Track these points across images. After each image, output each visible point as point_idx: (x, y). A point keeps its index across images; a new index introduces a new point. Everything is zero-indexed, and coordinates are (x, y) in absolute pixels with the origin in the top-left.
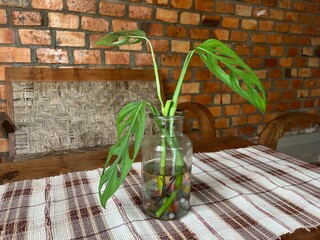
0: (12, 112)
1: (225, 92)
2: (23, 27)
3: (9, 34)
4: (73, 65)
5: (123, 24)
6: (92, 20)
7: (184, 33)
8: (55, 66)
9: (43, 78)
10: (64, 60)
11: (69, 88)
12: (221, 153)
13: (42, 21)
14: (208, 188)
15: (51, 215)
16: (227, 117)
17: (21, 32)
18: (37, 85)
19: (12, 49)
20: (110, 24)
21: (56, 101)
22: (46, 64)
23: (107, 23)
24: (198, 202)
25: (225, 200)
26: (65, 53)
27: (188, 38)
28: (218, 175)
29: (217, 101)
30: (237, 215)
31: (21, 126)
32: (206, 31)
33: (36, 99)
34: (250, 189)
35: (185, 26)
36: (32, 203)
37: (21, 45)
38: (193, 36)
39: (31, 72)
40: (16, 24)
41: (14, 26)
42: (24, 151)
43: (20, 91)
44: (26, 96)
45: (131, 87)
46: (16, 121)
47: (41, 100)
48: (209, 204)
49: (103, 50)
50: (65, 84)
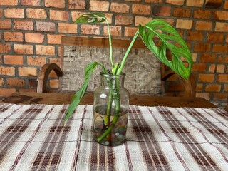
0: (62, 64)
1: (220, 63)
2: (75, 10)
3: (65, 15)
4: (103, 36)
5: (140, 6)
6: (118, 5)
7: (188, 14)
8: (91, 37)
9: (82, 44)
10: (98, 32)
11: (97, 51)
12: (181, 110)
13: (86, 6)
14: (150, 131)
15: (42, 126)
16: (219, 83)
17: (73, 13)
18: (78, 48)
19: (67, 24)
20: (131, 7)
21: (88, 59)
22: (86, 35)
23: (128, 7)
25: (155, 142)
26: (98, 28)
27: (192, 17)
28: (165, 124)
29: (211, 69)
30: (157, 154)
31: (66, 73)
32: (208, 12)
33: (77, 57)
35: (189, 8)
36: (37, 117)
37: (72, 22)
38: (196, 16)
39: (76, 40)
40: (70, 8)
41: (69, 10)
42: (66, 89)
43: (68, 51)
44: (71, 55)
45: (139, 53)
46: (64, 69)
47: (79, 58)
48: (141, 142)
49: (123, 27)
50: (95, 49)
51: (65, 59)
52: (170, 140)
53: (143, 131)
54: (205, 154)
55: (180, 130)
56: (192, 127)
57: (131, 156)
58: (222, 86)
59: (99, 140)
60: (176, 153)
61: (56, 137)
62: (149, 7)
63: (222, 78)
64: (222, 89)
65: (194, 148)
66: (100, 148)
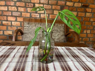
0: (23, 29)
1: (88, 29)
2: (29, 7)
3: (25, 9)
4: (40, 18)
5: (56, 6)
6: (47, 6)
7: (75, 9)
8: (35, 18)
9: (32, 21)
10: (38, 17)
11: (38, 24)
12: (75, 48)
13: (33, 6)
14: (63, 57)
15: (16, 55)
16: (88, 38)
17: (28, 9)
18: (30, 23)
19: (25, 13)
20: (52, 7)
21: (34, 27)
22: (33, 18)
23: (51, 7)
24: (57, 60)
25: (66, 61)
26: (39, 15)
27: (76, 11)
28: (69, 54)
29: (85, 32)
30: (67, 66)
31: (25, 33)
32: (83, 9)
33: (30, 27)
34: (77, 60)
35: (75, 7)
37: (27, 12)
38: (78, 10)
39: (29, 20)
40: (27, 7)
41: (26, 7)
42: (25, 40)
43: (26, 24)
44: (27, 26)
45: (55, 25)
46: (24, 32)
47: (31, 27)
48: (59, 62)
49: (49, 14)
50: (37, 23)
51: (25, 28)
52: (72, 61)
53: (60, 57)
54: (87, 66)
55: (75, 56)
56: (80, 55)
57: (56, 68)
58: (89, 39)
59: (41, 61)
60: (75, 66)
61: (22, 60)
62: (59, 7)
63: (89, 36)
64: (89, 40)
65: (82, 64)
66: (42, 64)
